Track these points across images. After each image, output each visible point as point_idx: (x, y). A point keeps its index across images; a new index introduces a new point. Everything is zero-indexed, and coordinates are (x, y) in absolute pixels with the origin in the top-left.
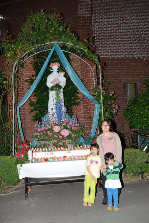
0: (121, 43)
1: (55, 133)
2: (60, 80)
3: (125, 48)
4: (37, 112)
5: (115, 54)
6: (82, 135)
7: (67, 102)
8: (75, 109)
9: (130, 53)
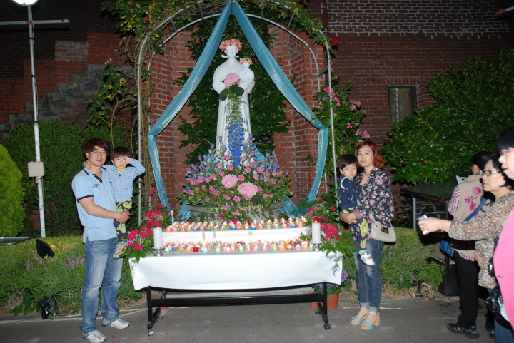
0: (383, 5)
1: (226, 191)
2: (241, 77)
3: (390, 15)
4: (196, 146)
5: (368, 26)
8: (278, 140)
9: (402, 24)
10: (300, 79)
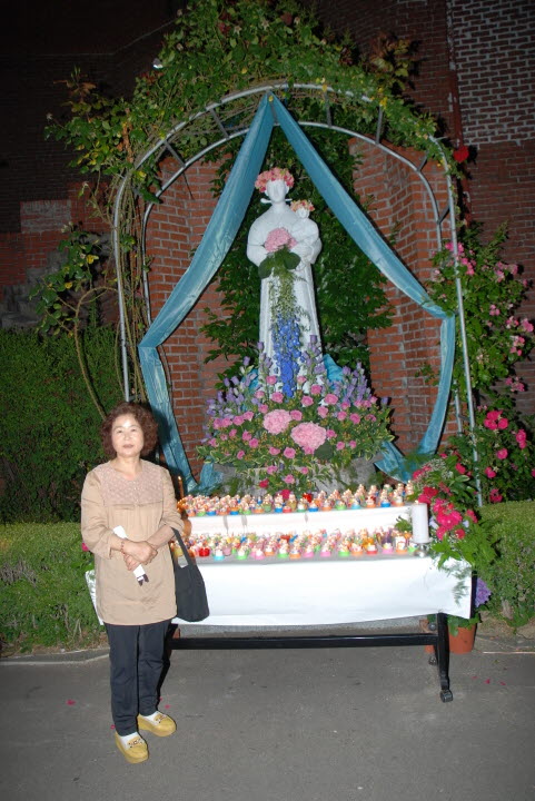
1: (270, 439)
2: (294, 235)
8: (375, 341)
10: (407, 231)
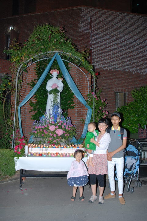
2: (58, 85)
3: (117, 62)
4: (36, 112)
5: (108, 66)
6: (74, 135)
7: (63, 105)
8: (70, 112)
9: (122, 67)
10: (81, 87)
